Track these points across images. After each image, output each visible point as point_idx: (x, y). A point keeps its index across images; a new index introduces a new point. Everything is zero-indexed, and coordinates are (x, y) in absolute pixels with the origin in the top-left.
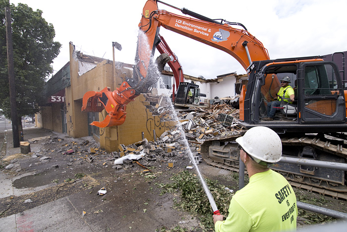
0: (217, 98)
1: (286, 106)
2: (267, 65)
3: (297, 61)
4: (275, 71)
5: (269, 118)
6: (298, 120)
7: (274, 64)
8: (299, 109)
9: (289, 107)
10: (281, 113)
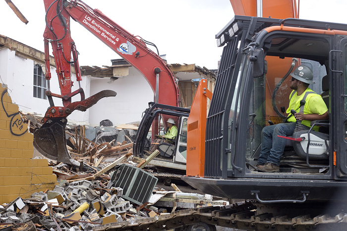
0: (106, 123)
1: (305, 135)
2: (268, 29)
3: (329, 31)
4: (281, 49)
5: (269, 166)
6: (331, 170)
7: (281, 30)
8: (333, 143)
9: (314, 138)
10: (296, 154)
